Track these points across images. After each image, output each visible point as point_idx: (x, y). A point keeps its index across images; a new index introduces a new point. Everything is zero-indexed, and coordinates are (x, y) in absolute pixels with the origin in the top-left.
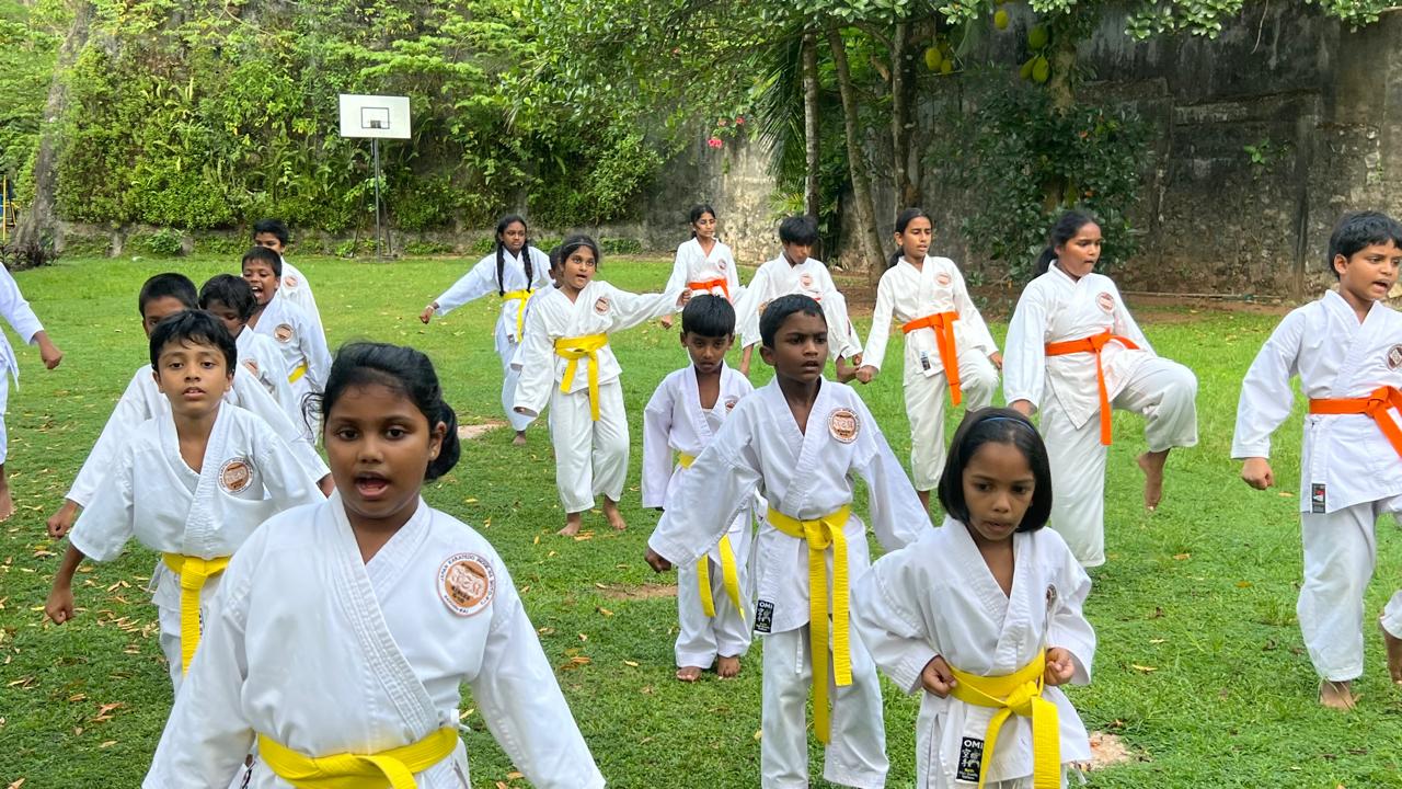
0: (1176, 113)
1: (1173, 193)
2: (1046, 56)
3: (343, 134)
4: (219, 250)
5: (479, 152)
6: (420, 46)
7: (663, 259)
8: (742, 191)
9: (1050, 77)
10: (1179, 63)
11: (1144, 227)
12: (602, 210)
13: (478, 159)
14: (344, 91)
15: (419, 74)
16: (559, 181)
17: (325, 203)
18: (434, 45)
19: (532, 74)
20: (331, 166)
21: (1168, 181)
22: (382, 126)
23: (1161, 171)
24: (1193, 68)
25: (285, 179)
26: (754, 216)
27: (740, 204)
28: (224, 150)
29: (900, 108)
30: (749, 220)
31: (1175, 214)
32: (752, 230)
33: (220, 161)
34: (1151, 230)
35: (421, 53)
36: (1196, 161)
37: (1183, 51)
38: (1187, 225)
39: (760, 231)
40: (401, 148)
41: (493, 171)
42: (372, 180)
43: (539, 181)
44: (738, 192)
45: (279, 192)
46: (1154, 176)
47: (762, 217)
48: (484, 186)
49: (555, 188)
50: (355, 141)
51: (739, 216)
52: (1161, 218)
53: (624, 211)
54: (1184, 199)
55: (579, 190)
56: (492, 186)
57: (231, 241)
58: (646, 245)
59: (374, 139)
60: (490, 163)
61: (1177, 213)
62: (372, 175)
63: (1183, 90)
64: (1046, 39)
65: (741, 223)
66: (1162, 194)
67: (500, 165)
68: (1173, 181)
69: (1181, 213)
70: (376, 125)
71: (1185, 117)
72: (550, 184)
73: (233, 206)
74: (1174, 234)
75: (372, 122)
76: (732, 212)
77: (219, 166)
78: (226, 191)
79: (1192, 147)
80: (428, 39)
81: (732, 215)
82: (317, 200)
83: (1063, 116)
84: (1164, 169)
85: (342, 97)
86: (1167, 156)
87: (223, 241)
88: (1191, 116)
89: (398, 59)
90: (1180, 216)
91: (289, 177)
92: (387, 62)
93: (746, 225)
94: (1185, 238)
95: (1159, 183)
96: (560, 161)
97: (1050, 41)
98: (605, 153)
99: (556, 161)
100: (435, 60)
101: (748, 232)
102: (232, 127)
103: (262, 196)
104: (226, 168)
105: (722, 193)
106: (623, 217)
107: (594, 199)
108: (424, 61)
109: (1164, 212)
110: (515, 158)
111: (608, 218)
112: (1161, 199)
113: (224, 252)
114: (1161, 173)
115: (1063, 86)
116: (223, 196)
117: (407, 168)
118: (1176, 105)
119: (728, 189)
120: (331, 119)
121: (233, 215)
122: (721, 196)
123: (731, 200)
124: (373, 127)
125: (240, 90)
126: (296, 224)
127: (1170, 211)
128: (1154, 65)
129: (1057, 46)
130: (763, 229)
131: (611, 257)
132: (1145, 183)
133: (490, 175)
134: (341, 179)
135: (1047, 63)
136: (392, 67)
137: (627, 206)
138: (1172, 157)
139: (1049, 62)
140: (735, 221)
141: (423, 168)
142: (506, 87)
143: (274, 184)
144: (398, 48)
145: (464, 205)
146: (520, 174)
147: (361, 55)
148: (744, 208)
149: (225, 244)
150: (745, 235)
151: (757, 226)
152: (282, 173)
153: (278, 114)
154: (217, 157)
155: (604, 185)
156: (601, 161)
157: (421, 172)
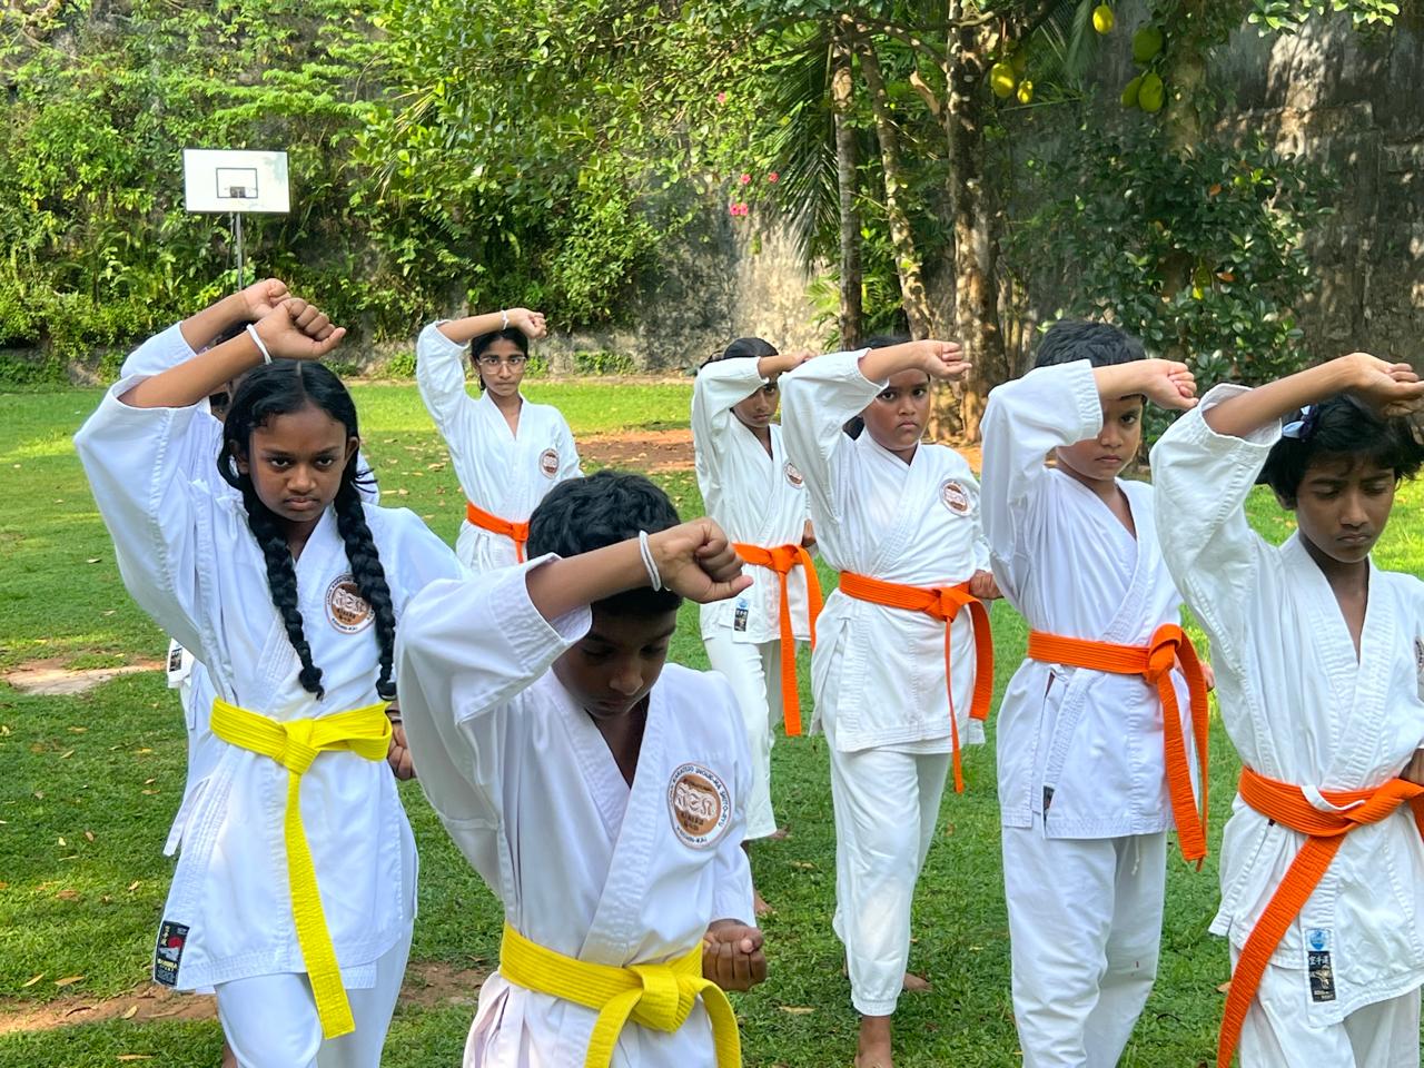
0: (1385, 155)
1: (1384, 275)
2: (1158, 72)
3: (191, 206)
4: (13, 379)
5: (395, 228)
6: (303, 78)
7: (667, 381)
8: (779, 280)
9: (1165, 105)
10: (1389, 78)
11: (1343, 327)
12: (575, 310)
13: (392, 239)
14: (191, 145)
15: (300, 117)
16: (512, 270)
17: (169, 307)
18: (323, 76)
19: (411, 113)
20: (174, 253)
21: (1377, 256)
22: (247, 194)
23: (1366, 242)
24: (1409, 87)
25: (109, 273)
26: (796, 317)
27: (777, 299)
28: (20, 233)
29: (956, 155)
30: (790, 321)
31: (1387, 306)
32: (793, 337)
33: (14, 248)
34: (1354, 331)
35: (301, 89)
36: (1414, 225)
37: (1393, 60)
38: (1404, 323)
39: (804, 338)
40: (282, 226)
41: (412, 256)
42: (235, 272)
43: (479, 269)
44: (774, 282)
45: (99, 292)
46: (1356, 249)
47: (807, 319)
48: (401, 277)
49: (506, 280)
50: (209, 217)
51: (776, 316)
52: (1368, 313)
53: (608, 312)
54: (1400, 284)
55: (543, 281)
56: (413, 279)
57: (32, 365)
58: (640, 360)
59: (235, 214)
60: (408, 244)
61: (1390, 304)
62: (232, 265)
63: (1396, 120)
64: (1158, 47)
65: (778, 326)
66: (1368, 276)
67: (421, 247)
68: (1384, 256)
69: (1396, 305)
70: (237, 193)
71: (1399, 160)
72: (500, 274)
73: (33, 314)
74: (1386, 337)
75: (232, 189)
76: (767, 310)
77: (13, 253)
78: (22, 293)
79: (1410, 206)
80: (313, 67)
81: (766, 314)
82: (156, 303)
83: (1183, 163)
84: (1369, 238)
85: (188, 152)
86: (1374, 218)
87: (19, 365)
88: (1407, 159)
89: (269, 96)
90: (1394, 310)
91: (115, 269)
92: (253, 99)
93: (785, 329)
94: (1402, 344)
95: (1365, 259)
96: (513, 238)
97: (1164, 50)
98: (575, 227)
99: (507, 241)
100: (323, 99)
101: (789, 339)
102: (30, 200)
103: (72, 299)
104: (23, 258)
105: (752, 283)
106: (607, 321)
107: (561, 293)
108: (307, 101)
109: (1372, 305)
110: (446, 238)
111: (585, 322)
112: (1368, 284)
113: (20, 380)
114: (1366, 245)
115: (1186, 116)
116: (19, 299)
117: (290, 254)
118: (1385, 143)
119: (760, 276)
120: (172, 186)
121: (34, 327)
122: (750, 287)
123: (764, 293)
124: (234, 196)
125: (42, 147)
126: (127, 339)
127: (1379, 302)
128: (1353, 83)
129: (1174, 56)
130: (809, 335)
131: (591, 378)
132: (1344, 259)
133: (408, 262)
134: (192, 272)
135: (1161, 83)
136: (260, 108)
137: (614, 305)
138: (1380, 219)
139: (1164, 81)
140: (770, 324)
141: (316, 254)
142: (373, 135)
143: (94, 279)
144: (272, 81)
145: (372, 307)
146: (451, 259)
147: (215, 90)
148: (782, 304)
149: (22, 369)
150: (785, 343)
151: (801, 330)
152: (104, 265)
153: (96, 181)
154: (11, 242)
155: (575, 275)
156: (570, 239)
157: (312, 260)
